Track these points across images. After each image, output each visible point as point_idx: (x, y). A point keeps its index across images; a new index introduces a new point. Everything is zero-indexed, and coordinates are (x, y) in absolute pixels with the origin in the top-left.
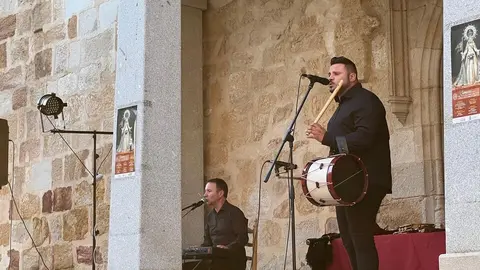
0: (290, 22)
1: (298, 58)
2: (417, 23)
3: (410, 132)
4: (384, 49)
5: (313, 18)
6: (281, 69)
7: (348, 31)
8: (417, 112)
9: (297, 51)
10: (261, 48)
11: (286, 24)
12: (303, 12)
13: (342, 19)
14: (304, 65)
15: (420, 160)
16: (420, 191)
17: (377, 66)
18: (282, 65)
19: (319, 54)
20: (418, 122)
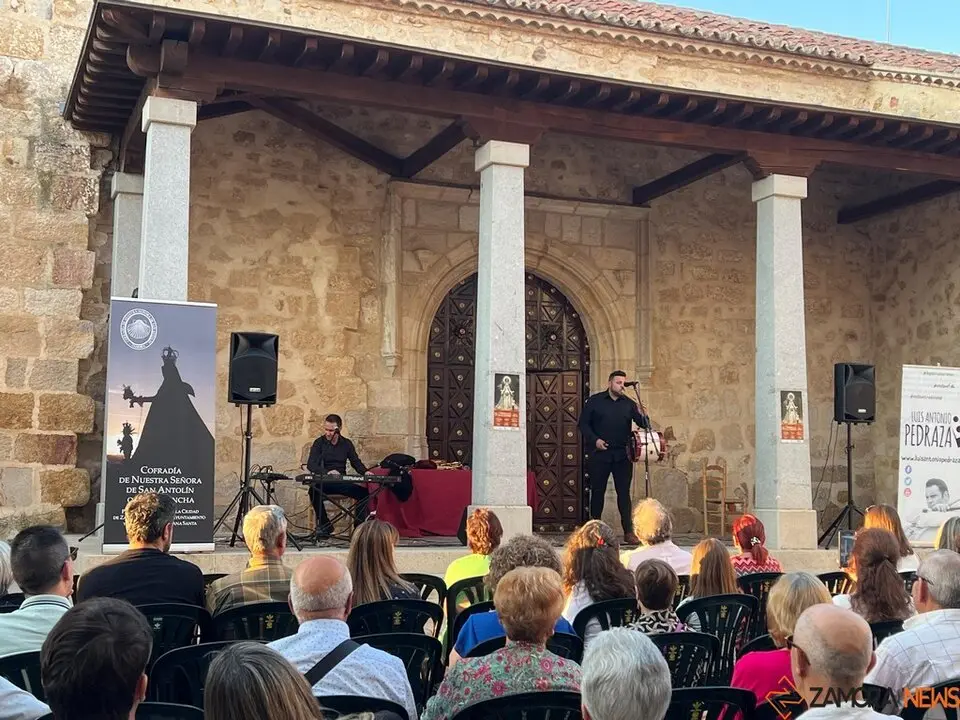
0: (268, 253)
1: (276, 290)
2: (410, 296)
3: (397, 382)
4: (376, 308)
5: (298, 260)
6: (252, 295)
7: (344, 284)
8: (405, 367)
9: (275, 283)
10: (228, 267)
11: (261, 252)
12: (285, 248)
13: (337, 270)
14: (282, 298)
15: (406, 407)
16: (404, 431)
17: (366, 320)
18: (255, 290)
19: (303, 293)
20: (406, 376)
